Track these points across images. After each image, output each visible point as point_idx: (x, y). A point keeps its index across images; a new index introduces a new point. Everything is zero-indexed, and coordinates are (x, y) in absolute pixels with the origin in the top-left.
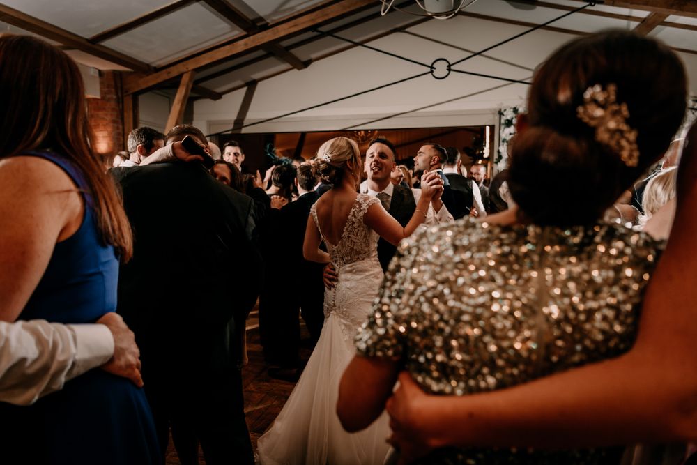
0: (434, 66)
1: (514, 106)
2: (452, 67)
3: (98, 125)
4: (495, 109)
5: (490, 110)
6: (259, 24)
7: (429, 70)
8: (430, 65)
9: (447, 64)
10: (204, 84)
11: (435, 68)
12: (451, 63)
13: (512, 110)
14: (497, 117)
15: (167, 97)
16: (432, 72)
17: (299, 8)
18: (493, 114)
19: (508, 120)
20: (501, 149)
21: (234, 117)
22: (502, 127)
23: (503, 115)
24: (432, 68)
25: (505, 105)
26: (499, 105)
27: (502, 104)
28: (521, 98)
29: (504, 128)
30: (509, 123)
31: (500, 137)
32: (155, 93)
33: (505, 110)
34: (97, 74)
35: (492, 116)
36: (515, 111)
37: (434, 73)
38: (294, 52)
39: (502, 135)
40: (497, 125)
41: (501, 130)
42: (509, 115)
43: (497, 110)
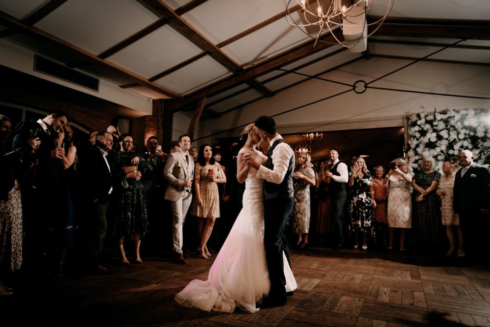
0: (356, 85)
1: (417, 113)
2: (368, 86)
4: (403, 116)
5: (400, 116)
6: (245, 68)
7: (352, 88)
8: (353, 85)
9: (364, 84)
10: (211, 108)
11: (356, 87)
12: (367, 83)
13: (416, 115)
14: (405, 121)
15: (189, 116)
16: (354, 89)
17: (269, 57)
18: (403, 119)
19: (413, 122)
20: (410, 142)
21: (229, 127)
22: (410, 127)
23: (409, 119)
24: (354, 87)
25: (411, 112)
26: (406, 113)
27: (409, 112)
28: (422, 107)
29: (411, 127)
30: (414, 124)
31: (408, 134)
32: (184, 114)
33: (411, 116)
34: (151, 101)
35: (401, 121)
36: (418, 116)
37: (356, 90)
38: (267, 85)
39: (410, 133)
40: (406, 126)
41: (409, 130)
42: (414, 118)
43: (405, 116)
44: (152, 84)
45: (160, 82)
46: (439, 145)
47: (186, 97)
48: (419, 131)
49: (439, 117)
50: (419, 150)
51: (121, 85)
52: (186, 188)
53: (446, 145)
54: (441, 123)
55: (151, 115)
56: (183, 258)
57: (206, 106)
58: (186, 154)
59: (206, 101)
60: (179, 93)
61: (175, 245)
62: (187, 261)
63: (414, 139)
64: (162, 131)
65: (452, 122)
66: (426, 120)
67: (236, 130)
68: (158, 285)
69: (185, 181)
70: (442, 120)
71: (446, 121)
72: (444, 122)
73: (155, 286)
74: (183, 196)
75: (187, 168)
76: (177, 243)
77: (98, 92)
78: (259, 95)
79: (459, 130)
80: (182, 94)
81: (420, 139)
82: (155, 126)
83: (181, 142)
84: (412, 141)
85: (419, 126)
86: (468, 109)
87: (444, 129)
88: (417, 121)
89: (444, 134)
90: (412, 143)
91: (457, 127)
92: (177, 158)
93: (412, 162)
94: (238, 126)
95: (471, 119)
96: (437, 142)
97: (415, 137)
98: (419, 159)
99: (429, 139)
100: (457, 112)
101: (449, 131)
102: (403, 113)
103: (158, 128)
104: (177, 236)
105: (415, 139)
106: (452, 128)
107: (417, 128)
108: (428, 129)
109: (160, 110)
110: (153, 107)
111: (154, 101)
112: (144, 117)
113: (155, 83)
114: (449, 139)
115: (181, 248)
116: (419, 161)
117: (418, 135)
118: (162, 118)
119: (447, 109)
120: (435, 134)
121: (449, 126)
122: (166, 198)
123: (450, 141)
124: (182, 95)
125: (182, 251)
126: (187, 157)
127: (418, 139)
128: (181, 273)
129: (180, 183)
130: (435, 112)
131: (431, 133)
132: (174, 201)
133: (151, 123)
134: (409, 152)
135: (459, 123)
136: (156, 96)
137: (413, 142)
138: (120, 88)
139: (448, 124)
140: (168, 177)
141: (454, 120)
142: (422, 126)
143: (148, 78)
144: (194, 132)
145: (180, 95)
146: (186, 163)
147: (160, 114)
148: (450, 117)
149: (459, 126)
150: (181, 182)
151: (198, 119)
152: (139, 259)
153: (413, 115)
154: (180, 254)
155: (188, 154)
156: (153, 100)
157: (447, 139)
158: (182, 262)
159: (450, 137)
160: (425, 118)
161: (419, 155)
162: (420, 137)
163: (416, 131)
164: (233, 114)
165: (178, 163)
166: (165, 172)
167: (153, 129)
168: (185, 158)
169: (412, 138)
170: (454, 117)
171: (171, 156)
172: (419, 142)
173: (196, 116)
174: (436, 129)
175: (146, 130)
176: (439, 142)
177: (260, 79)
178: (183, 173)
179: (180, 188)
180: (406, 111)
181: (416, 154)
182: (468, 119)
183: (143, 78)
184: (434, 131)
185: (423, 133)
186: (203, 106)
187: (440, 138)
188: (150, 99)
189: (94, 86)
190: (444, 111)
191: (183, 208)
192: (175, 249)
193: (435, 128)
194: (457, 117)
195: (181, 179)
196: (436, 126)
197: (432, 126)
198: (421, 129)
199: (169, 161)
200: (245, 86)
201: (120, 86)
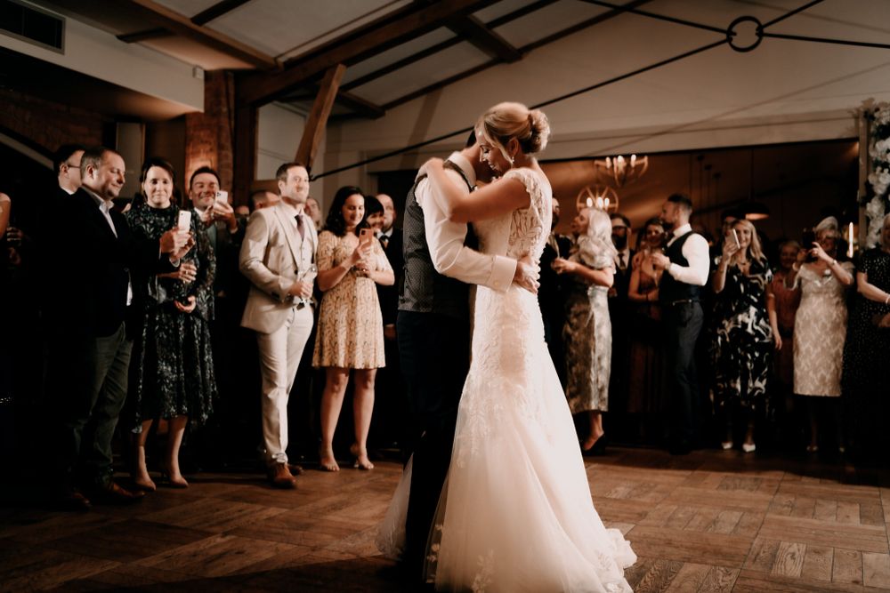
0: (734, 29)
2: (766, 30)
3: (199, 152)
4: (858, 110)
5: (850, 111)
7: (724, 36)
8: (726, 27)
9: (756, 25)
10: (357, 92)
11: (735, 34)
12: (763, 22)
14: (862, 124)
15: (301, 115)
16: (729, 40)
18: (856, 118)
19: (882, 126)
20: (872, 179)
21: (404, 144)
22: (873, 139)
23: (872, 118)
24: (730, 34)
25: (877, 102)
26: (864, 102)
27: (872, 100)
30: (885, 132)
31: (868, 156)
32: (284, 108)
33: (877, 110)
34: (201, 76)
35: (852, 123)
37: (733, 42)
38: (500, 31)
39: (872, 154)
40: (863, 137)
41: (871, 146)
42: (886, 116)
43: (862, 110)
44: (201, 29)
45: (223, 26)
47: (292, 64)
51: (120, 33)
52: (297, 300)
55: (202, 110)
56: (290, 475)
57: (343, 88)
58: (297, 214)
59: (342, 75)
60: (274, 55)
61: (268, 441)
62: (299, 482)
63: (882, 171)
64: (230, 155)
67: (422, 149)
68: (228, 538)
69: (295, 281)
73: (219, 540)
74: (288, 321)
75: (301, 248)
76: (273, 437)
77: (63, 53)
78: (481, 58)
80: (281, 55)
82: (212, 140)
83: (285, 180)
84: (878, 176)
90: (878, 182)
92: (273, 222)
93: (876, 231)
94: (427, 139)
97: (886, 165)
102: (857, 103)
103: (220, 147)
104: (273, 419)
105: (886, 171)
109: (224, 100)
110: (207, 90)
111: (208, 76)
112: (183, 118)
113: (209, 29)
115: (283, 451)
118: (230, 118)
122: (246, 323)
124: (282, 60)
125: (286, 459)
126: (298, 218)
128: (284, 510)
129: (282, 285)
132: (268, 331)
133: (202, 134)
134: (868, 204)
136: (215, 62)
137: (881, 179)
138: (119, 42)
140: (252, 270)
143: (191, 16)
144: (312, 155)
145: (275, 59)
146: (298, 234)
147: (225, 109)
150: (285, 284)
151: (323, 123)
152: (178, 477)
153: (882, 109)
154: (283, 464)
155: (303, 213)
156: (206, 73)
158: (287, 485)
164: (415, 108)
165: (277, 235)
166: (243, 259)
167: (208, 148)
168: (295, 223)
169: (879, 169)
171: (259, 216)
173: (318, 115)
175: (190, 150)
177: (484, 16)
178: (291, 261)
179: (282, 299)
180: (866, 98)
183: (177, 14)
186: (335, 86)
188: (198, 70)
189: (52, 37)
191: (288, 351)
192: (269, 453)
195: (286, 277)
199: (253, 229)
200: (443, 33)
201: (120, 37)
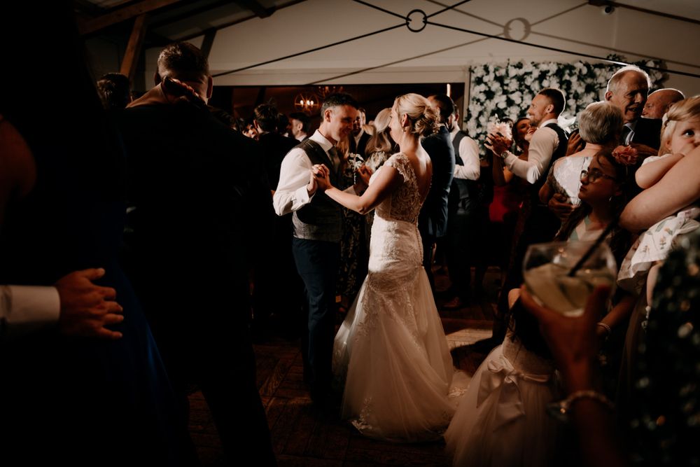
0: (410, 17)
1: (484, 64)
2: (429, 20)
4: (465, 67)
5: (461, 67)
7: (404, 21)
8: (406, 16)
9: (423, 16)
11: (411, 20)
12: (427, 15)
13: (483, 67)
14: (467, 75)
16: (407, 24)
18: (464, 71)
19: (478, 78)
20: (470, 108)
22: (473, 85)
23: (473, 72)
24: (408, 19)
25: (476, 63)
26: (469, 63)
27: (472, 61)
28: (491, 55)
29: (475, 86)
30: (479, 81)
35: (461, 74)
36: (486, 69)
37: (410, 26)
39: (472, 93)
41: (472, 89)
42: (479, 72)
43: (468, 67)
46: (507, 114)
48: (485, 92)
49: (513, 72)
50: (482, 120)
53: (517, 115)
54: (514, 81)
63: (477, 104)
65: (529, 81)
66: (496, 75)
70: (516, 77)
71: (521, 79)
72: (518, 80)
79: (535, 92)
81: (485, 104)
84: (474, 106)
85: (486, 84)
86: (550, 63)
87: (517, 90)
88: (483, 76)
89: (516, 97)
90: (474, 109)
91: (533, 89)
95: (552, 78)
96: (506, 109)
97: (478, 100)
98: (481, 133)
99: (497, 104)
100: (536, 66)
101: (522, 93)
102: (465, 63)
105: (479, 103)
106: (527, 90)
107: (483, 87)
108: (497, 90)
114: (521, 105)
116: (482, 136)
117: (482, 97)
119: (522, 60)
120: (504, 97)
121: (523, 87)
123: (523, 108)
127: (482, 104)
130: (508, 64)
131: (500, 96)
134: (469, 122)
135: (537, 82)
137: (476, 108)
139: (522, 83)
141: (531, 77)
142: (490, 85)
148: (526, 74)
149: (535, 87)
153: (478, 67)
157: (519, 105)
159: (524, 102)
160: (494, 72)
161: (481, 126)
162: (486, 99)
163: (481, 92)
169: (475, 102)
170: (531, 73)
172: (483, 107)
174: (506, 90)
176: (508, 109)
180: (468, 60)
181: (479, 125)
182: (548, 78)
184: (505, 92)
185: (490, 95)
187: (510, 103)
190: (519, 63)
193: (505, 88)
194: (536, 74)
196: (507, 85)
197: (502, 85)
198: (487, 89)
